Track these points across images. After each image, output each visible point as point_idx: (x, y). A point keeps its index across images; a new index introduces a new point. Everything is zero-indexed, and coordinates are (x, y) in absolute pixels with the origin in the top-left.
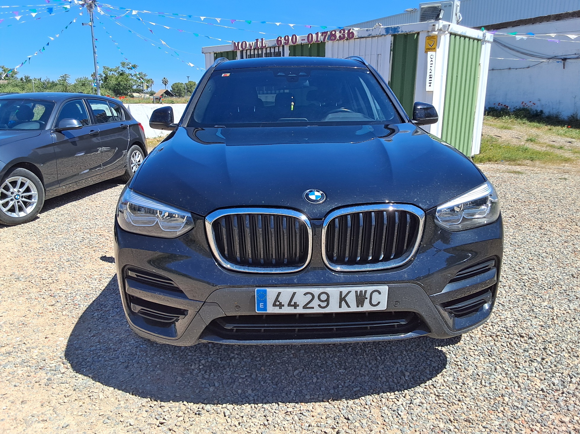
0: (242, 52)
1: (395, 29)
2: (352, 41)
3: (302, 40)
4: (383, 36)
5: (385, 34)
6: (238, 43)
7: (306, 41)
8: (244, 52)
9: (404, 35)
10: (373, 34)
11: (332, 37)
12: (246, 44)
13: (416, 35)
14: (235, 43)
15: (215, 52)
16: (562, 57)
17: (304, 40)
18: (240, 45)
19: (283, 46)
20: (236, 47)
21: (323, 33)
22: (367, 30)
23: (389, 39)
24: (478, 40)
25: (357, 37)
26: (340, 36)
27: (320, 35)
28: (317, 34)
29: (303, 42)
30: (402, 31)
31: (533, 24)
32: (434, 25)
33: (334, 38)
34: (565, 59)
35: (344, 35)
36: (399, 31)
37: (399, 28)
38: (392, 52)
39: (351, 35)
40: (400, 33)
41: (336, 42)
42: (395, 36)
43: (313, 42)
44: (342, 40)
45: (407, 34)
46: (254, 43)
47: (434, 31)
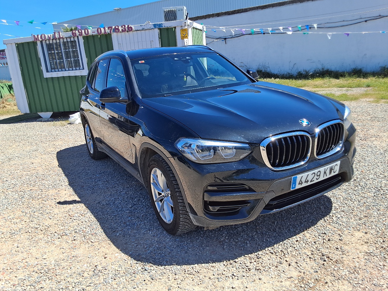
0: (41, 42)
1: (160, 25)
2: (131, 33)
3: (93, 32)
4: (152, 30)
5: (154, 28)
6: (38, 36)
7: (96, 33)
8: (44, 42)
9: (166, 28)
10: (146, 28)
11: (116, 30)
12: (45, 36)
13: (174, 29)
14: (34, 36)
15: (16, 43)
16: (224, 38)
17: (95, 32)
18: (39, 36)
19: (78, 37)
20: (36, 39)
21: (109, 28)
22: (141, 26)
23: (157, 31)
24: (201, 30)
25: (135, 30)
26: (122, 30)
27: (106, 29)
28: (104, 28)
29: (94, 34)
30: (165, 26)
31: (205, 19)
32: (185, 23)
33: (117, 31)
34: (225, 39)
35: (125, 29)
36: (162, 26)
37: (162, 24)
38: (160, 39)
39: (130, 29)
40: (163, 27)
41: (119, 34)
42: (160, 29)
43: (102, 34)
44: (124, 32)
45: (168, 28)
46: (52, 35)
47: (186, 26)
